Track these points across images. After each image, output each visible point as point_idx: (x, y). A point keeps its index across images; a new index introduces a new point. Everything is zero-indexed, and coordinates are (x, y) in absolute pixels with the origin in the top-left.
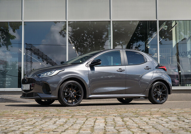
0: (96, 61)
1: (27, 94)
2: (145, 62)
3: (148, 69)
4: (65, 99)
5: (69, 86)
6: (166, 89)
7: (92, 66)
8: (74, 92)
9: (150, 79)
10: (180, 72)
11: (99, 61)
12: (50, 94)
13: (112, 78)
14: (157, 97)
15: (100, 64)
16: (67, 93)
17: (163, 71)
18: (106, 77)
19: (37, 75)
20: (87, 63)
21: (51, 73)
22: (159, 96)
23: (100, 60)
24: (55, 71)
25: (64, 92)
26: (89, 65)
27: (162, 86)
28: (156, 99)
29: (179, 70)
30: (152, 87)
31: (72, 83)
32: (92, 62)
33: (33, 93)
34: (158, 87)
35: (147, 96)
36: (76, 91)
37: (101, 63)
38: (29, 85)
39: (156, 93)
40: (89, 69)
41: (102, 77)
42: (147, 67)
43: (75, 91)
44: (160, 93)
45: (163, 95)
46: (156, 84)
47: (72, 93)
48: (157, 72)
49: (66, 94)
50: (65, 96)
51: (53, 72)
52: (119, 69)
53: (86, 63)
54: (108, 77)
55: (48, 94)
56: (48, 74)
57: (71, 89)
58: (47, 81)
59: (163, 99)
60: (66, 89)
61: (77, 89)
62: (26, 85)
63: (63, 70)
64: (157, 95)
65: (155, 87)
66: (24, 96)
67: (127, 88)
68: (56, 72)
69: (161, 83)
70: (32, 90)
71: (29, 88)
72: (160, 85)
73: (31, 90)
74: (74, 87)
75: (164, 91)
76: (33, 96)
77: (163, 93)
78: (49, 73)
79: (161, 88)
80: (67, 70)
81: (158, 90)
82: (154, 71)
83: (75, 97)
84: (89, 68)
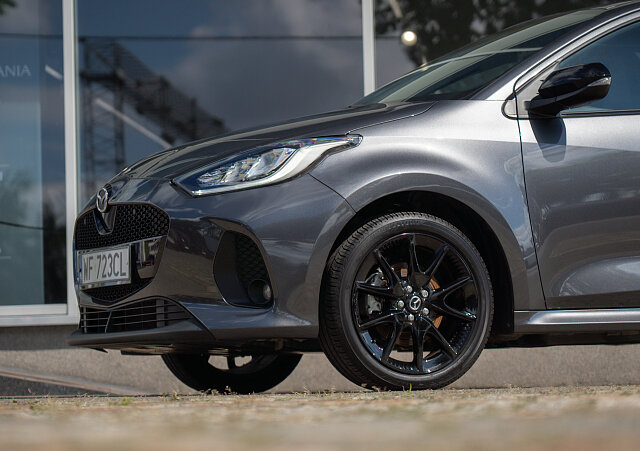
0: (578, 74)
1: (115, 314)
4: (365, 335)
5: (395, 250)
7: (546, 115)
8: (425, 293)
11: (591, 73)
12: (267, 304)
15: (598, 94)
16: (378, 294)
19: (178, 181)
20: (513, 96)
21: (268, 162)
23: (601, 70)
24: (297, 147)
25: (362, 294)
26: (522, 106)
31: (412, 228)
32: (549, 84)
33: (153, 302)
36: (442, 283)
37: (605, 88)
38: (124, 252)
40: (526, 132)
43: (434, 284)
47: (416, 301)
49: (373, 305)
50: (365, 317)
51: (283, 157)
53: (507, 89)
55: (251, 304)
56: (250, 174)
57: (404, 272)
58: (246, 218)
60: (374, 270)
61: (450, 271)
62: (107, 253)
63: (352, 145)
66: (91, 331)
68: (304, 156)
70: (147, 281)
71: (126, 269)
73: (137, 282)
74: (426, 256)
76: (153, 326)
78: (256, 166)
80: (375, 142)
83: (437, 323)
84: (526, 126)
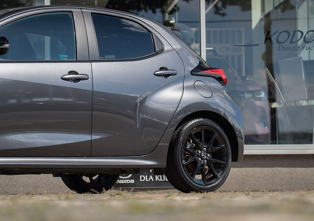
2: (157, 54)
3: (167, 76)
6: (225, 143)
9: (173, 110)
10: (274, 105)
13: (47, 107)
14: (193, 168)
17: (216, 84)
18: (28, 101)
22: (203, 165)
27: (212, 133)
28: (193, 176)
29: (272, 99)
30: (178, 135)
34: (198, 135)
35: (163, 164)
39: (192, 154)
41: (14, 101)
42: (161, 69)
44: (204, 155)
45: (215, 164)
46: (192, 127)
48: (194, 87)
52: (71, 73)
54: (35, 100)
59: (215, 177)
64: (195, 163)
65: (190, 136)
67: (95, 137)
69: (209, 122)
72: (206, 131)
75: (219, 151)
77: (214, 155)
79: (207, 141)
81: (197, 147)
82: (187, 84)
